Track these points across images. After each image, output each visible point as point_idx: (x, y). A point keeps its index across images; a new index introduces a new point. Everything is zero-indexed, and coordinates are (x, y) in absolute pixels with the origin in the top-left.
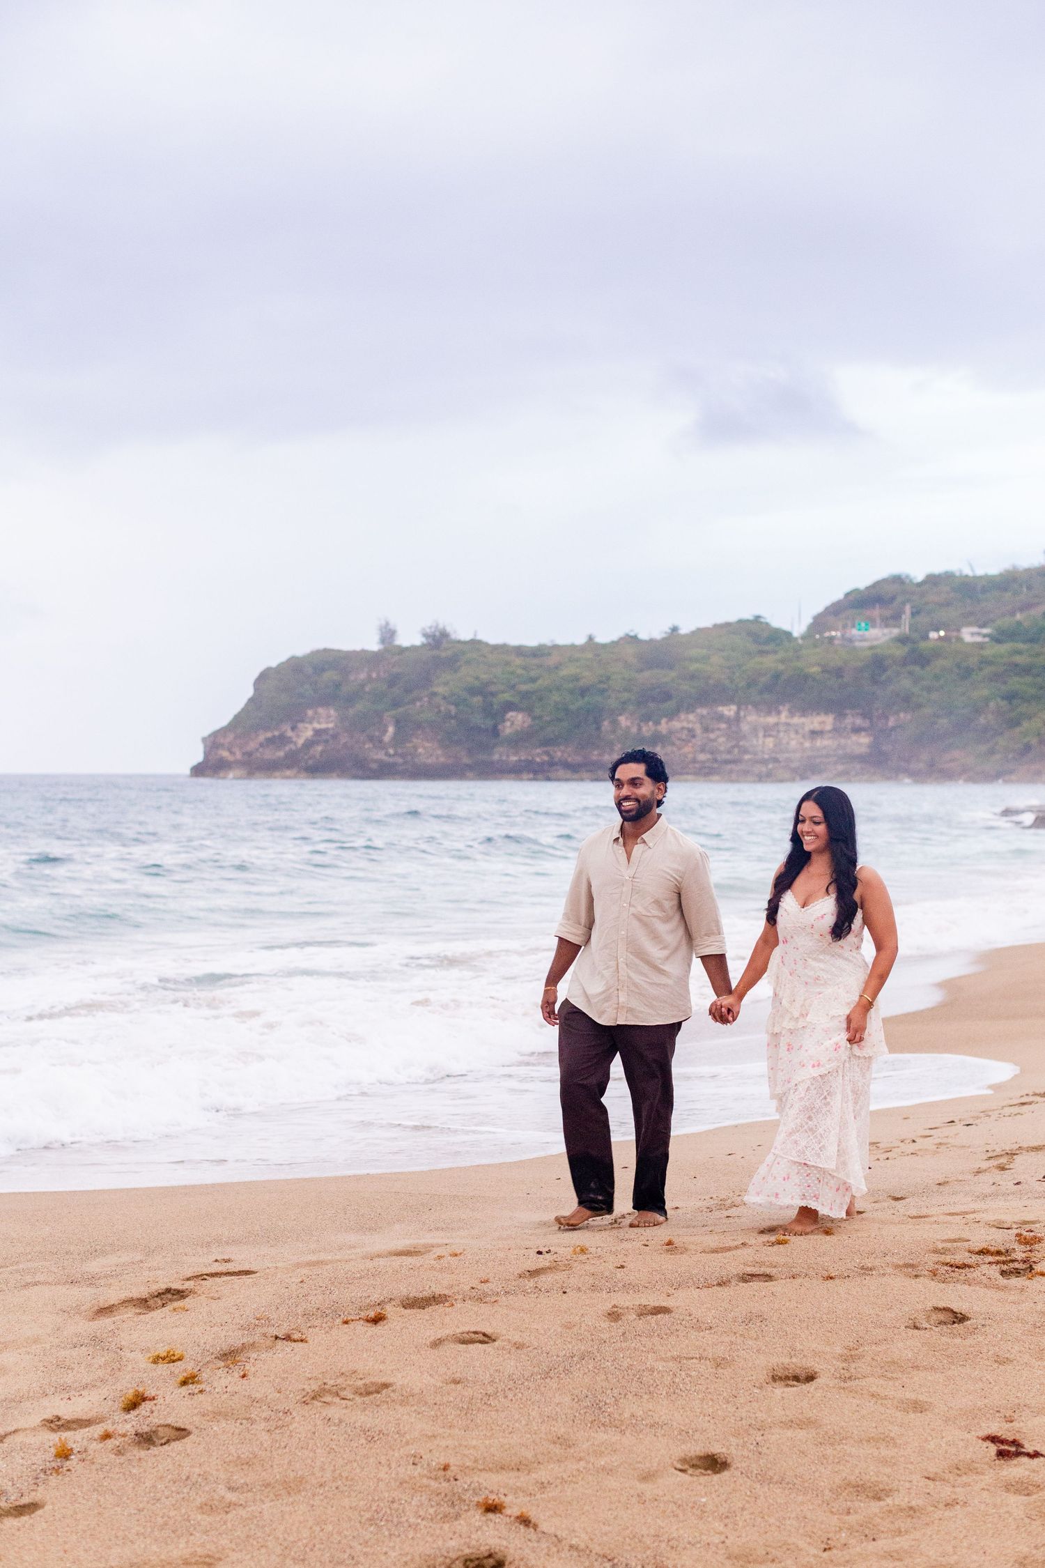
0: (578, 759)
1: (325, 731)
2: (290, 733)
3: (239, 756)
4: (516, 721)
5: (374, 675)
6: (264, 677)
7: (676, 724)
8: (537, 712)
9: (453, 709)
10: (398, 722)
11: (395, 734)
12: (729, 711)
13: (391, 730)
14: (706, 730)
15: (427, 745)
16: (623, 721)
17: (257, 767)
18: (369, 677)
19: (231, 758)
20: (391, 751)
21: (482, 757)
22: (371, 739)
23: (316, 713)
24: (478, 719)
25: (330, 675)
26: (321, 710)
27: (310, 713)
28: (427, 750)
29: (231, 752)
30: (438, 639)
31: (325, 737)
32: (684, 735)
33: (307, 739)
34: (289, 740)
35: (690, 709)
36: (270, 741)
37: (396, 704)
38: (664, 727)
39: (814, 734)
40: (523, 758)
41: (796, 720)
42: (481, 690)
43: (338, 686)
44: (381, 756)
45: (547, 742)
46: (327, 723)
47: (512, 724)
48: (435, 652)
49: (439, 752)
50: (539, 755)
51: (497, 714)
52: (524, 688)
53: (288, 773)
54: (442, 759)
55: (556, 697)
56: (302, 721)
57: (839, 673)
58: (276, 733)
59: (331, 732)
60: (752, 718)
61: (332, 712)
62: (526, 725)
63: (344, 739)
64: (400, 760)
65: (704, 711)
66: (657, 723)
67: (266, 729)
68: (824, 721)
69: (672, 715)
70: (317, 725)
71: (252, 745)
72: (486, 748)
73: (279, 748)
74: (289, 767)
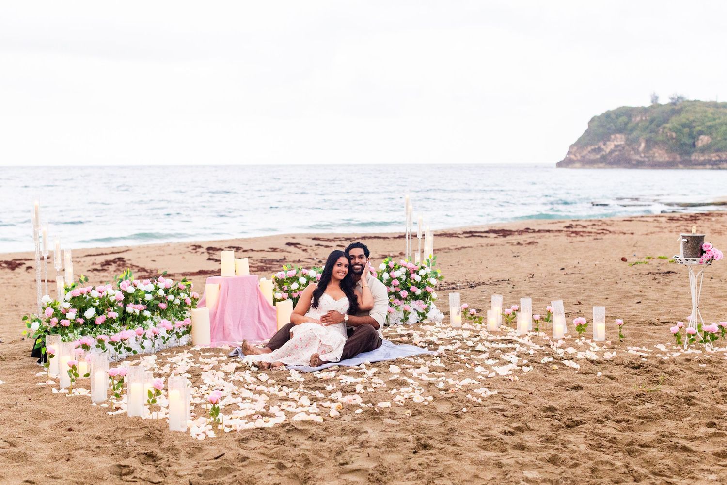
1: (619, 145)
2: (603, 147)
3: (579, 157)
4: (704, 140)
5: (644, 118)
6: (593, 120)
8: (714, 135)
9: (674, 135)
10: (648, 141)
11: (645, 147)
13: (643, 145)
15: (660, 152)
17: (587, 163)
18: (641, 119)
19: (575, 158)
20: (643, 155)
21: (687, 157)
22: (633, 149)
23: (615, 137)
24: (686, 140)
25: (624, 119)
26: (618, 136)
27: (613, 137)
28: (660, 154)
29: (575, 156)
30: (677, 100)
31: (619, 148)
33: (611, 150)
34: (602, 150)
36: (594, 150)
40: (706, 158)
42: (689, 125)
43: (626, 124)
44: (637, 157)
45: (718, 150)
46: (621, 141)
47: (702, 141)
48: (673, 107)
49: (666, 155)
50: (714, 157)
51: (694, 137)
52: (709, 124)
53: (601, 165)
54: (667, 159)
55: (724, 128)
56: (609, 141)
58: (596, 147)
59: (623, 146)
61: (623, 137)
62: (709, 142)
63: (626, 149)
64: (646, 159)
67: (591, 145)
70: (616, 143)
71: (585, 153)
72: (689, 154)
73: (597, 154)
74: (601, 163)
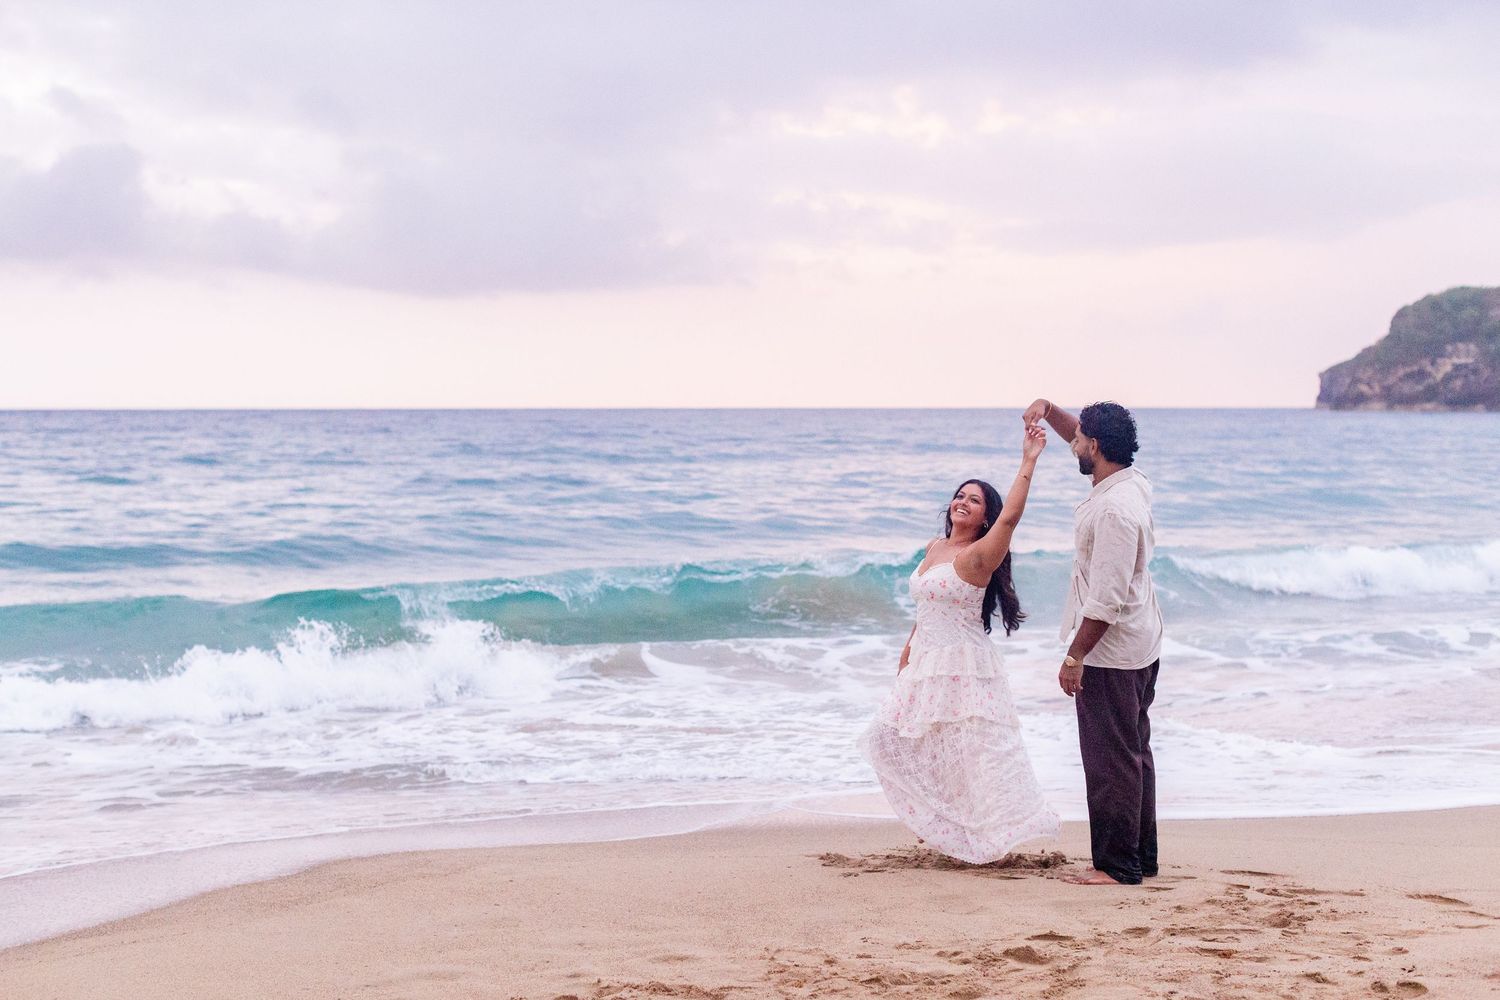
1: (1466, 366)
2: (1429, 368)
3: (1377, 389)
6: (1401, 315)
17: (1394, 400)
19: (1369, 392)
23: (1455, 349)
25: (1470, 312)
26: (1461, 346)
27: (1449, 348)
29: (1371, 388)
31: (1464, 372)
33: (1446, 374)
34: (1429, 375)
36: (1409, 376)
43: (1478, 322)
46: (1467, 358)
53: (1428, 406)
56: (1442, 356)
58: (1416, 368)
59: (1471, 367)
61: (1472, 348)
63: (1486, 373)
67: (1404, 364)
70: (1456, 361)
71: (1391, 380)
73: (1417, 383)
74: (1429, 400)
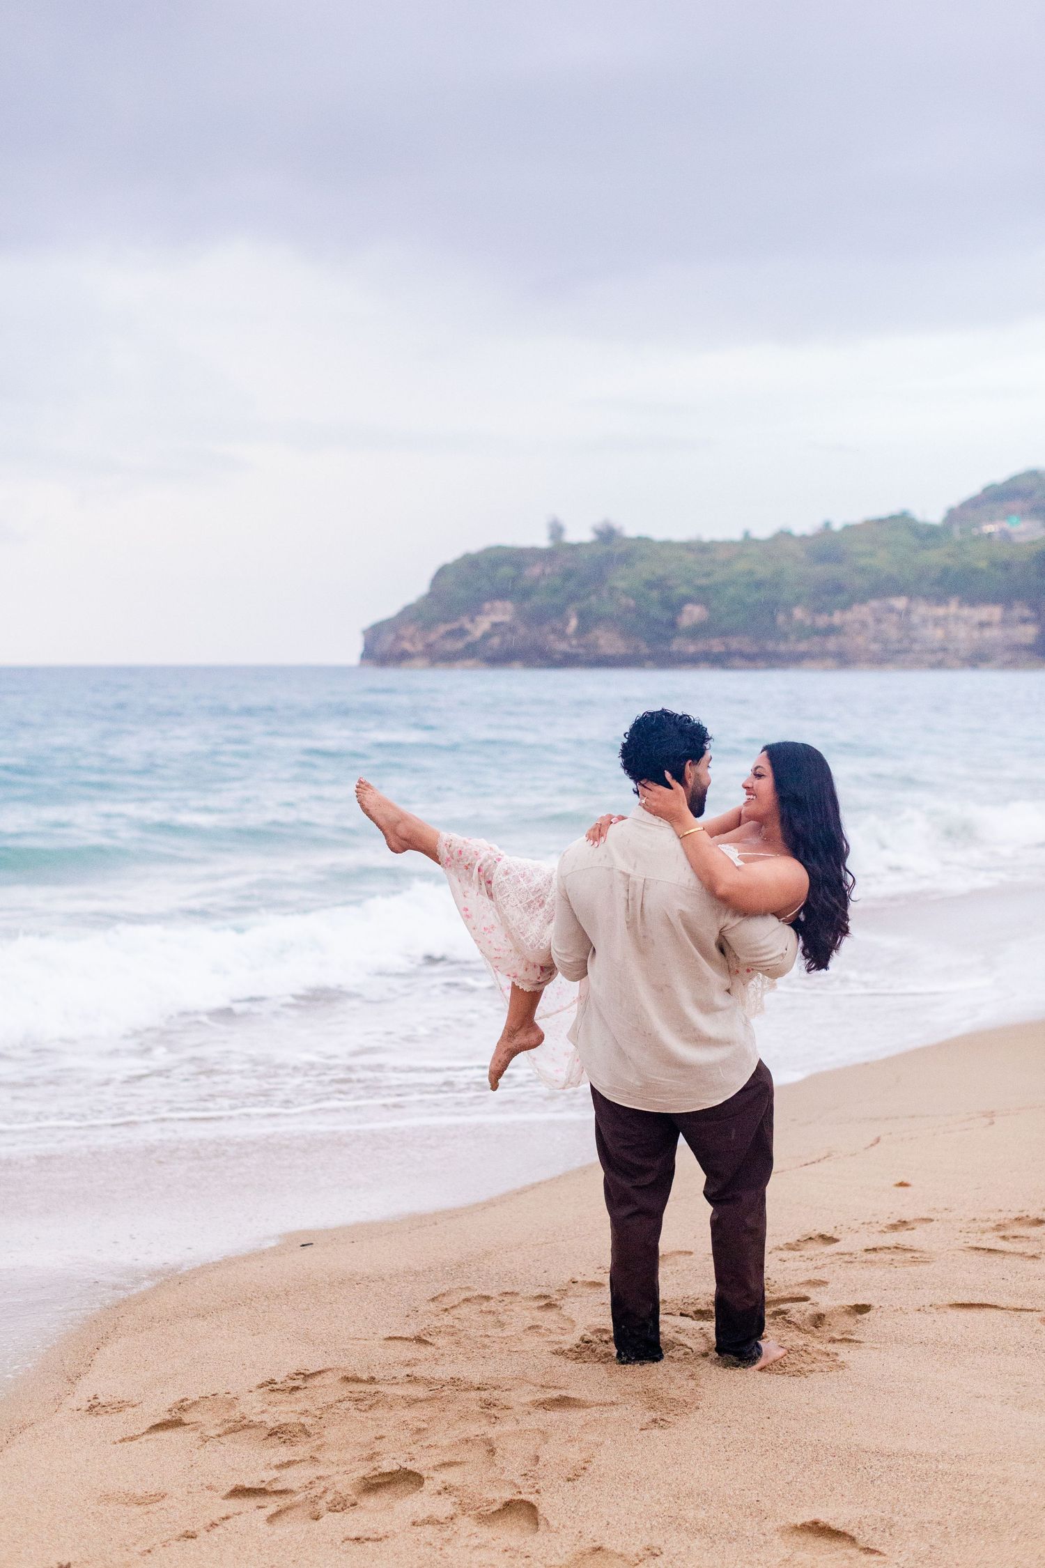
0: (755, 649)
1: (502, 623)
2: (468, 626)
3: (420, 646)
4: (693, 614)
5: (548, 570)
6: (442, 572)
7: (849, 616)
8: (714, 604)
9: (632, 602)
10: (582, 616)
11: (578, 626)
12: (900, 603)
13: (574, 623)
14: (878, 621)
15: (608, 636)
16: (798, 613)
17: (439, 657)
18: (544, 572)
20: (574, 642)
21: (661, 647)
22: (554, 631)
23: (493, 607)
24: (656, 612)
25: (506, 571)
26: (499, 604)
27: (487, 606)
28: (608, 641)
29: (413, 644)
30: (607, 535)
31: (501, 629)
32: (857, 626)
33: (485, 632)
34: (469, 632)
35: (863, 601)
36: (450, 633)
37: (572, 598)
38: (837, 618)
39: (983, 625)
40: (701, 648)
41: (966, 612)
42: (657, 584)
43: (514, 579)
44: (563, 646)
45: (724, 634)
46: (505, 615)
47: (690, 615)
48: (608, 548)
49: (621, 642)
50: (716, 646)
51: (674, 607)
52: (700, 582)
53: (470, 663)
54: (623, 650)
55: (731, 591)
56: (481, 614)
57: (1006, 566)
58: (456, 626)
59: (508, 624)
60: (922, 610)
61: (509, 606)
62: (704, 617)
63: (522, 630)
64: (583, 650)
65: (874, 604)
66: (831, 614)
67: (446, 621)
68: (993, 612)
69: (846, 607)
70: (495, 619)
71: (433, 637)
72: (668, 640)
73: (458, 640)
74: (469, 657)
